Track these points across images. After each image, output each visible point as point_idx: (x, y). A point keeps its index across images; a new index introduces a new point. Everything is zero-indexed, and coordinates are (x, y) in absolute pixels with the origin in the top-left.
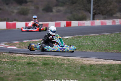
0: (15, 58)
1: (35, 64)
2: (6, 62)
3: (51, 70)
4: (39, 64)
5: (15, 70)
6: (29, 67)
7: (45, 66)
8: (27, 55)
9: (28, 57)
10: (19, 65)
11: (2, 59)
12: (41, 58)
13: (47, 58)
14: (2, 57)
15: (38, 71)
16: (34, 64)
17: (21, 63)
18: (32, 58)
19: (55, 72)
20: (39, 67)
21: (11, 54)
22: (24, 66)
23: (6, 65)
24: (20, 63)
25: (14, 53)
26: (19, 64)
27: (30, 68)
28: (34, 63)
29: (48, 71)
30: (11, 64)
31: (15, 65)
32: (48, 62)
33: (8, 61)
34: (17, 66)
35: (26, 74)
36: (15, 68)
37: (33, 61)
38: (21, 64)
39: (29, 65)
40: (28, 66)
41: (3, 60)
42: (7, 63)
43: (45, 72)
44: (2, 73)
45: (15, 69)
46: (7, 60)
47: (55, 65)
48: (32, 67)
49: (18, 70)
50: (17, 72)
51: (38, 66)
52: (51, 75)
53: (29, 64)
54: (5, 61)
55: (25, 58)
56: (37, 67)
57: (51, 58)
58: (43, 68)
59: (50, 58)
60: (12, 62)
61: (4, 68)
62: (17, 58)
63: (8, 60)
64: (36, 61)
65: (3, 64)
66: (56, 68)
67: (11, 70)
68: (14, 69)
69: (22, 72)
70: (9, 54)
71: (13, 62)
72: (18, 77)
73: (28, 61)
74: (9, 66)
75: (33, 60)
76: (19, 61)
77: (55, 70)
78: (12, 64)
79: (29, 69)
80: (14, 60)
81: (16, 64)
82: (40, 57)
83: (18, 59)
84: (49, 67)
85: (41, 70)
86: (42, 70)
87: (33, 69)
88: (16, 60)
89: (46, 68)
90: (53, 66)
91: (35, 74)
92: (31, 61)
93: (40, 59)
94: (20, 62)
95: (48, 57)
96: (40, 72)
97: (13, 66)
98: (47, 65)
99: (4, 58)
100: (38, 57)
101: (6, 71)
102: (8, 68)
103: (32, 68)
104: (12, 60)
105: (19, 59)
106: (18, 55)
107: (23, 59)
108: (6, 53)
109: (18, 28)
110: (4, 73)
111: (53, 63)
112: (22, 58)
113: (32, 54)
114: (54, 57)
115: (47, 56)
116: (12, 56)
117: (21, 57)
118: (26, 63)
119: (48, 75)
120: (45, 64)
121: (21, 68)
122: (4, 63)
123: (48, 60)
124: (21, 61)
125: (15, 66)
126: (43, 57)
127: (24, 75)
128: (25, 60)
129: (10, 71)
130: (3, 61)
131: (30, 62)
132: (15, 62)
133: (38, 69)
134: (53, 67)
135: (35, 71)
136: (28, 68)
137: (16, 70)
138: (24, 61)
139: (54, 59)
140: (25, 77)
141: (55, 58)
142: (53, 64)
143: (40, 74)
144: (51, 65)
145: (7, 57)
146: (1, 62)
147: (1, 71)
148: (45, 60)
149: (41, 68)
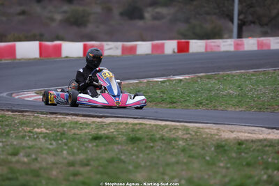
0: (64, 125)
1: (111, 139)
2: (42, 135)
3: (147, 152)
4: (120, 139)
5: (65, 152)
6: (97, 146)
7: (133, 144)
8: (91, 118)
9: (93, 122)
10: (73, 142)
11: (34, 128)
12: (124, 126)
13: (136, 124)
14: (33, 123)
15: (119, 156)
16: (107, 140)
17: (78, 136)
18: (102, 126)
19: (158, 157)
20: (119, 147)
21: (54, 116)
22: (86, 145)
23: (43, 141)
24: (75, 136)
25: (61, 114)
26: (74, 139)
27: (99, 149)
28: (107, 138)
29: (141, 155)
30: (54, 140)
31: (64, 141)
32: (139, 134)
33: (48, 131)
34: (70, 145)
35: (92, 163)
36: (66, 147)
37: (106, 132)
38: (78, 140)
39: (97, 141)
40: (95, 144)
41: (36, 130)
42: (45, 136)
43: (134, 157)
44: (36, 159)
45: (65, 150)
46: (44, 130)
47: (156, 141)
48: (105, 145)
49: (73, 154)
50: (71, 158)
51: (118, 143)
52: (148, 164)
53: (96, 138)
54: (41, 133)
55: (87, 125)
56: (115, 147)
58: (129, 148)
59: (144, 126)
60: (57, 136)
61: (41, 148)
62: (68, 126)
63: (47, 129)
64: (113, 132)
65: (35, 139)
66: (159, 148)
67: (56, 153)
68: (62, 152)
69: (82, 156)
70: (49, 116)
71: (59, 135)
73: (94, 132)
74: (51, 144)
75: (105, 130)
76: (73, 131)
77: (157, 153)
78: (58, 140)
79: (97, 150)
80: (60, 129)
81: (66, 138)
82: (122, 124)
83: (70, 127)
84: (142, 145)
85: (125, 154)
86: (127, 152)
87: (106, 151)
88: (65, 129)
89: (136, 149)
90: (151, 144)
91: (111, 161)
92: (100, 133)
93: (122, 127)
94: (74, 134)
95: (140, 124)
96: (123, 157)
97: (60, 144)
98: (139, 142)
99: (39, 126)
100: (115, 123)
101: (44, 156)
102: (48, 148)
103: (103, 148)
104: (56, 129)
105: (74, 128)
106: (69, 117)
107: (81, 128)
108: (42, 113)
109: (67, 57)
110: (39, 159)
111: (153, 137)
112: (78, 125)
113: (101, 117)
114: (153, 122)
115: (136, 121)
116: (57, 119)
117: (76, 123)
118: (91, 137)
119: (143, 164)
120: (134, 140)
121: (78, 149)
122: (37, 137)
123: (139, 130)
124: (76, 131)
125: (66, 144)
126: (127, 124)
127: (87, 165)
128: (87, 131)
129: (54, 155)
130: (37, 133)
131: (97, 134)
132: (63, 134)
133: (117, 150)
134: (152, 147)
135: (111, 154)
136: (94, 148)
137: (68, 153)
138: (83, 131)
139: (154, 128)
140: (88, 168)
141: (154, 125)
142: (151, 139)
143: (124, 162)
144: (146, 140)
145: (46, 122)
146: (32, 134)
147: (34, 156)
148: (133, 131)
149: (124, 148)
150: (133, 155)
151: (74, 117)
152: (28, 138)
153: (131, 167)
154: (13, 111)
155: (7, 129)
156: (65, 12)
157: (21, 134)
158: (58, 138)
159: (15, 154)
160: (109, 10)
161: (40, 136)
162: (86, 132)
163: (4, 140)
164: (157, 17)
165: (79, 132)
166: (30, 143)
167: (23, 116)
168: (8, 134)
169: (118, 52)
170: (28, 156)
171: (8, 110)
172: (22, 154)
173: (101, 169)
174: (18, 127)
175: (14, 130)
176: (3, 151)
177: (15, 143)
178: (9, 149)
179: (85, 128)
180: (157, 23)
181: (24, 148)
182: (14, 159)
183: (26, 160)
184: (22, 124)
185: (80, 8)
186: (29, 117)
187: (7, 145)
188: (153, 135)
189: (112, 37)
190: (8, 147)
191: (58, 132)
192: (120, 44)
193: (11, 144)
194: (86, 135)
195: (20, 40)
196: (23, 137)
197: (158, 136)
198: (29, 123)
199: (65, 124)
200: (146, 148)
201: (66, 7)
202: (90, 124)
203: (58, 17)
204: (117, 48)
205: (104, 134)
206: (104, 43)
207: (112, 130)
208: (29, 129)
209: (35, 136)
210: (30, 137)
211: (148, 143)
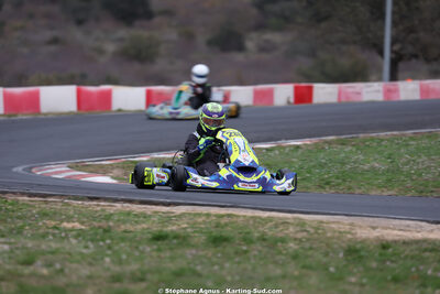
0: (108, 217)
1: (182, 240)
2: (74, 233)
3: (237, 259)
4: (196, 240)
5: (107, 260)
6: (159, 250)
7: (216, 247)
8: (153, 207)
9: (156, 212)
10: (123, 244)
11: (62, 221)
12: (204, 218)
13: (222, 216)
14: (62, 215)
15: (192, 266)
16: (175, 241)
17: (131, 235)
18: (168, 219)
19: (254, 269)
20: (194, 252)
21: (95, 203)
22: (141, 248)
23: (74, 241)
24: (126, 235)
25: (106, 200)
26: (123, 239)
27: (162, 255)
28: (176, 237)
29: (227, 265)
30: (92, 241)
31: (108, 241)
32: (227, 232)
33: (83, 227)
34: (116, 248)
35: (149, 277)
36: (109, 252)
37: (174, 228)
38: (130, 240)
39: (159, 243)
40: (155, 247)
41: (65, 224)
42: (80, 234)
43: (216, 267)
44: (62, 270)
45: (107, 255)
46: (77, 225)
47: (252, 242)
48: (171, 249)
49: (120, 262)
50: (117, 269)
51: (193, 246)
52: (237, 278)
53: (159, 237)
54: (72, 230)
55: (146, 216)
56: (188, 252)
57: (238, 216)
58: (210, 254)
59: (235, 219)
60: (96, 234)
61: (70, 254)
62: (116, 218)
63: (82, 223)
64: (185, 228)
65: (63, 238)
66: (256, 253)
67: (93, 261)
68: (102, 259)
69: (134, 267)
70: (87, 203)
71: (102, 233)
72: (117, 285)
73: (156, 229)
74: (86, 247)
75: (174, 224)
76: (123, 227)
77: (253, 261)
78: (98, 240)
79: (159, 257)
80: (103, 223)
81: (112, 239)
82: (199, 215)
83: (119, 221)
84: (230, 249)
85: (202, 263)
86: (205, 260)
87: (172, 259)
88: (111, 224)
89: (219, 255)
90: (245, 248)
91: (179, 274)
92: (165, 229)
93: (200, 220)
94: (125, 231)
95: (229, 215)
96: (199, 268)
97: (101, 247)
98: (225, 244)
99: (69, 219)
100: (190, 214)
101: (74, 266)
102: (81, 254)
103: (168, 254)
104: (96, 224)
105: (124, 222)
106: (118, 205)
107: (137, 222)
108: (76, 198)
109: (120, 110)
110: (67, 270)
111: (248, 236)
112: (131, 218)
113: (169, 205)
114: (249, 213)
115: (223, 211)
116: (99, 208)
117: (129, 214)
118: (150, 236)
119: (229, 278)
120: (218, 241)
121: (129, 255)
122: (67, 235)
123: (226, 225)
124: (128, 227)
125: (109, 248)
126: (208, 215)
127: (142, 280)
128: (145, 226)
129: (90, 264)
130: (66, 230)
131: (161, 231)
132: (107, 231)
133: (190, 257)
134: (246, 252)
135: (181, 264)
136: (155, 254)
137: (113, 261)
138: (139, 227)
139: (251, 222)
140: (143, 285)
141: (252, 217)
142: (245, 240)
143: (200, 275)
144: (237, 242)
145: (80, 213)
146: (57, 231)
147: (58, 266)
148: (217, 227)
149: (201, 253)
150: (213, 265)
151: (126, 205)
152: (51, 237)
154: (30, 195)
155: (20, 223)
157: (41, 231)
158: (98, 237)
159: (28, 263)
161: (71, 234)
162: (143, 229)
163: (13, 240)
165: (132, 229)
166: (54, 245)
167: (46, 202)
168: (20, 231)
170: (49, 265)
171: (23, 194)
172: (39, 263)
174: (36, 220)
175: (30, 225)
176: (10, 258)
177: (30, 245)
178: (20, 255)
179: (144, 222)
181: (43, 253)
182: (27, 270)
183: (45, 271)
184: (44, 215)
186: (55, 204)
187: (17, 248)
188: (248, 233)
190: (18, 252)
191: (100, 227)
193: (24, 248)
194: (143, 233)
195: (49, 83)
196: (44, 236)
197: (256, 235)
198: (55, 213)
199: (112, 215)
200: (236, 253)
202: (150, 216)
205: (172, 231)
207: (185, 226)
208: (53, 223)
209: (63, 235)
210: (54, 235)
211: (240, 245)
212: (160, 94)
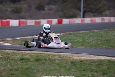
0: (9, 54)
1: (28, 60)
3: (42, 65)
4: (32, 60)
5: (8, 65)
6: (22, 63)
7: (37, 62)
9: (21, 53)
10: (12, 61)
13: (39, 54)
15: (31, 67)
16: (26, 60)
17: (15, 59)
18: (25, 54)
19: (47, 67)
20: (31, 63)
22: (17, 62)
24: (13, 59)
25: (8, 49)
26: (12, 60)
27: (23, 64)
29: (40, 66)
30: (4, 60)
31: (9, 60)
32: (40, 58)
34: (11, 62)
35: (19, 69)
36: (9, 63)
37: (26, 57)
38: (15, 60)
39: (22, 61)
40: (21, 62)
42: (1, 59)
43: (37, 67)
45: (9, 64)
48: (25, 62)
49: (12, 66)
50: (11, 68)
51: (31, 61)
52: (42, 70)
53: (22, 59)
55: (19, 54)
56: (29, 63)
57: (43, 54)
59: (42, 54)
60: (6, 58)
63: (2, 56)
66: (48, 63)
67: (5, 65)
68: (7, 65)
69: (15, 67)
70: (3, 50)
72: (11, 72)
73: (21, 57)
74: (3, 62)
75: (26, 56)
76: (13, 57)
77: (47, 65)
78: (6, 60)
79: (22, 64)
80: (7, 56)
82: (33, 53)
83: (11, 55)
84: (41, 62)
85: (33, 66)
86: (34, 65)
87: (25, 65)
88: (9, 56)
89: (38, 64)
90: (45, 62)
91: (27, 69)
92: (24, 57)
93: (33, 55)
94: (13, 58)
95: (40, 53)
96: (32, 67)
97: (7, 62)
98: (39, 61)
100: (30, 53)
102: (1, 63)
103: (24, 64)
104: (5, 56)
105: (13, 55)
106: (11, 51)
109: (12, 26)
111: (45, 59)
112: (15, 54)
113: (25, 51)
114: (46, 53)
115: (39, 52)
116: (6, 52)
117: (14, 53)
118: (20, 59)
119: (40, 70)
120: (38, 60)
121: (14, 64)
123: (40, 56)
124: (14, 57)
125: (9, 62)
126: (35, 53)
127: (17, 70)
128: (18, 56)
129: (4, 66)
132: (8, 58)
134: (45, 63)
135: (28, 66)
136: (21, 64)
138: (17, 57)
139: (46, 55)
140: (18, 72)
142: (45, 60)
143: (33, 69)
144: (43, 60)
145: (1, 53)
148: (37, 56)
149: (33, 63)
150: (36, 66)
153: (35, 71)
156: (12, 7)
158: (6, 59)
160: (30, 7)
162: (18, 57)
164: (50, 9)
169: (33, 24)
173: (23, 72)
179: (18, 55)
180: (50, 12)
185: (18, 6)
188: (46, 58)
189: (31, 18)
191: (6, 57)
192: (34, 21)
197: (48, 58)
199: (10, 53)
200: (42, 63)
201: (13, 5)
202: (20, 54)
203: (9, 9)
204: (33, 22)
206: (27, 20)
207: (29, 56)
211: (43, 61)
212: (22, 22)
